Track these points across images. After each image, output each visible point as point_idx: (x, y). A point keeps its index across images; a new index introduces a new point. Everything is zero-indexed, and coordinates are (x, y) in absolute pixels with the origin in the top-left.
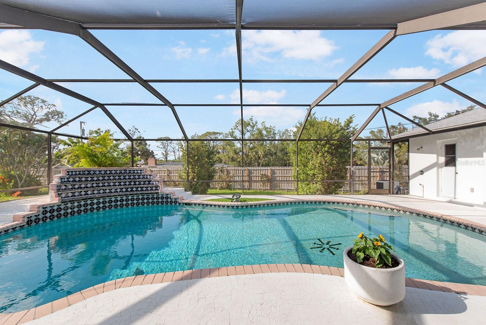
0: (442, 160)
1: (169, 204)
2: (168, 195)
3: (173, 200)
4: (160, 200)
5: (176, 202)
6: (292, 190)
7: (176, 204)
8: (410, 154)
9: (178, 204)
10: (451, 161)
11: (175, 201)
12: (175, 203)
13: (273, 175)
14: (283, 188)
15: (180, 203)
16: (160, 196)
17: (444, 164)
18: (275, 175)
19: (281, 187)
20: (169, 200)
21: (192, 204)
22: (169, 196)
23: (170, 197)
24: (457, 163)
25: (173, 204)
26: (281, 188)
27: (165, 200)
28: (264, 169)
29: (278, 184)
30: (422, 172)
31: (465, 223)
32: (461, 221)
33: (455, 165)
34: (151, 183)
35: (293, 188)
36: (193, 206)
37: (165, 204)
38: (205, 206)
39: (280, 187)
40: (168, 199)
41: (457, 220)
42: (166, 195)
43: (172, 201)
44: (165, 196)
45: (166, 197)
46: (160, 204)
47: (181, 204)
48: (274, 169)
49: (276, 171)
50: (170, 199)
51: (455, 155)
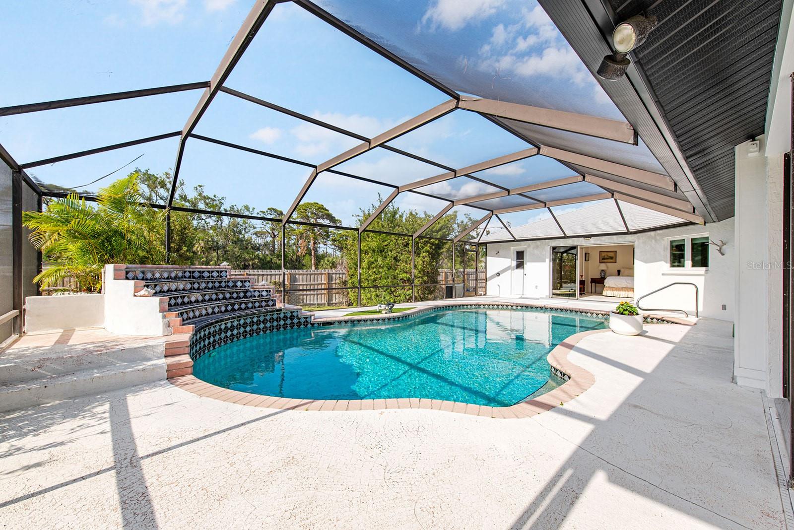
0: (514, 263)
1: (296, 327)
2: (293, 312)
3: (302, 320)
4: (282, 323)
5: (306, 323)
6: (322, 304)
7: (306, 326)
8: (488, 257)
9: (309, 326)
10: (520, 265)
11: (304, 322)
12: (304, 325)
13: (293, 283)
14: (308, 302)
15: (314, 324)
16: (282, 316)
17: (515, 268)
18: (296, 283)
19: (305, 301)
20: (295, 321)
21: (334, 322)
22: (295, 314)
23: (298, 316)
24: (525, 266)
25: (302, 326)
26: (305, 303)
27: (289, 322)
28: (277, 273)
29: (302, 297)
30: (498, 274)
31: (556, 307)
32: (552, 307)
33: (523, 268)
34: (248, 294)
35: (323, 302)
36: (337, 324)
37: (289, 327)
38: (355, 322)
39: (303, 302)
40: (293, 319)
41: (550, 306)
42: (291, 312)
43: (300, 322)
44: (289, 315)
45: (291, 316)
46: (282, 329)
47: (316, 325)
48: (294, 273)
49: (297, 276)
50: (298, 318)
51: (523, 259)
